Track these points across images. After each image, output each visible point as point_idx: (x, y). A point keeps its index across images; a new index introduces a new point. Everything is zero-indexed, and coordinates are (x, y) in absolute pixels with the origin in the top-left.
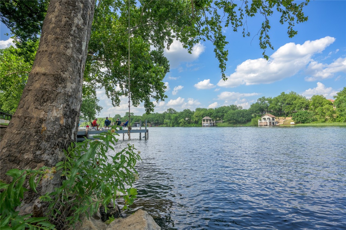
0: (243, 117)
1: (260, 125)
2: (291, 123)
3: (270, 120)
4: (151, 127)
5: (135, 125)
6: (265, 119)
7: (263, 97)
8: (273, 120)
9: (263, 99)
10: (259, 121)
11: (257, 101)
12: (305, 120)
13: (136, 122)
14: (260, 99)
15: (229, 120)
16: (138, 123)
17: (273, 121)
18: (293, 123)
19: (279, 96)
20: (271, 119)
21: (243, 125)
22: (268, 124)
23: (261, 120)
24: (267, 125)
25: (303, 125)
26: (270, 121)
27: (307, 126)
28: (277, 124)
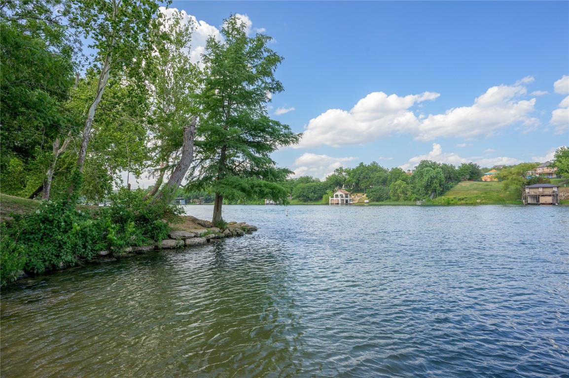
0: (314, 193)
1: (331, 204)
2: (365, 201)
3: (342, 197)
4: (200, 204)
5: (177, 202)
6: (337, 196)
7: (340, 168)
8: (347, 197)
9: (340, 170)
10: (330, 199)
11: (333, 173)
12: (379, 198)
13: (179, 197)
14: (337, 170)
15: (299, 197)
16: (182, 199)
17: (347, 199)
18: (368, 201)
19: (357, 168)
20: (344, 196)
21: (315, 203)
22: (340, 203)
23: (333, 197)
24: (338, 204)
25: (377, 203)
26: (342, 199)
27: (380, 205)
28: (351, 203)
